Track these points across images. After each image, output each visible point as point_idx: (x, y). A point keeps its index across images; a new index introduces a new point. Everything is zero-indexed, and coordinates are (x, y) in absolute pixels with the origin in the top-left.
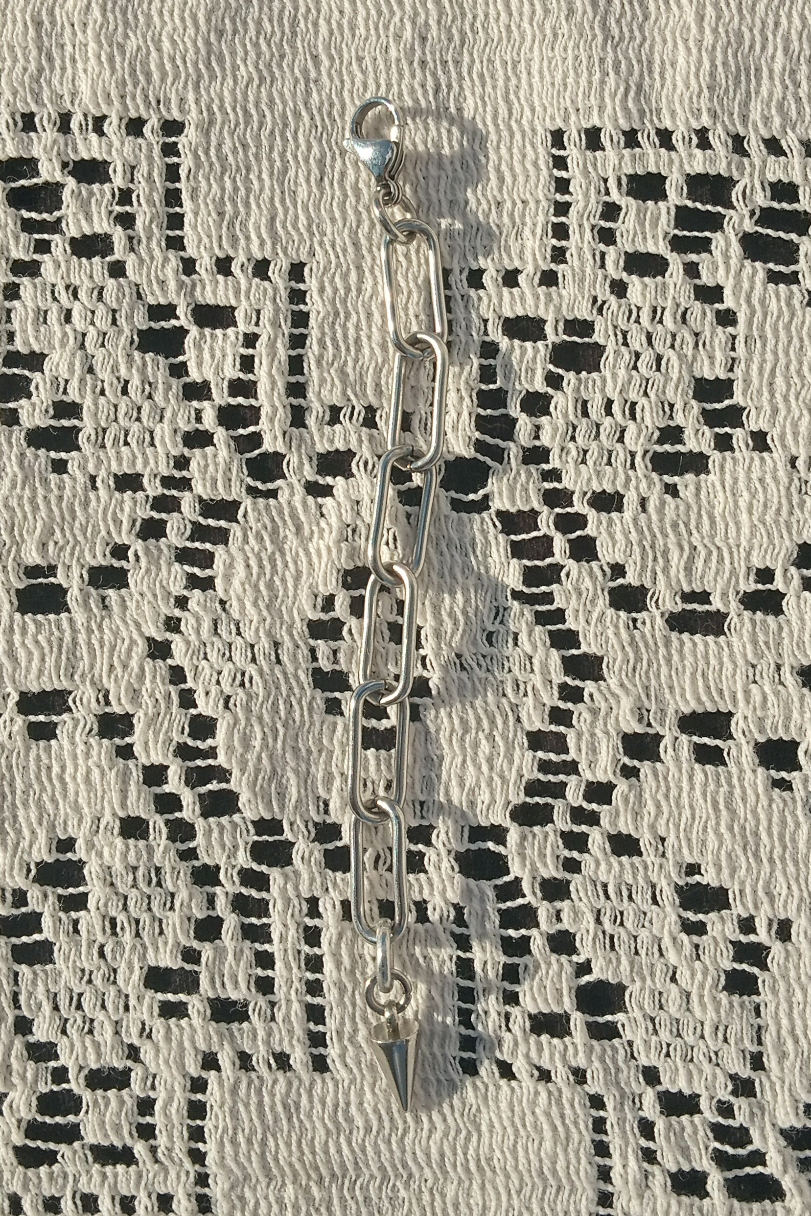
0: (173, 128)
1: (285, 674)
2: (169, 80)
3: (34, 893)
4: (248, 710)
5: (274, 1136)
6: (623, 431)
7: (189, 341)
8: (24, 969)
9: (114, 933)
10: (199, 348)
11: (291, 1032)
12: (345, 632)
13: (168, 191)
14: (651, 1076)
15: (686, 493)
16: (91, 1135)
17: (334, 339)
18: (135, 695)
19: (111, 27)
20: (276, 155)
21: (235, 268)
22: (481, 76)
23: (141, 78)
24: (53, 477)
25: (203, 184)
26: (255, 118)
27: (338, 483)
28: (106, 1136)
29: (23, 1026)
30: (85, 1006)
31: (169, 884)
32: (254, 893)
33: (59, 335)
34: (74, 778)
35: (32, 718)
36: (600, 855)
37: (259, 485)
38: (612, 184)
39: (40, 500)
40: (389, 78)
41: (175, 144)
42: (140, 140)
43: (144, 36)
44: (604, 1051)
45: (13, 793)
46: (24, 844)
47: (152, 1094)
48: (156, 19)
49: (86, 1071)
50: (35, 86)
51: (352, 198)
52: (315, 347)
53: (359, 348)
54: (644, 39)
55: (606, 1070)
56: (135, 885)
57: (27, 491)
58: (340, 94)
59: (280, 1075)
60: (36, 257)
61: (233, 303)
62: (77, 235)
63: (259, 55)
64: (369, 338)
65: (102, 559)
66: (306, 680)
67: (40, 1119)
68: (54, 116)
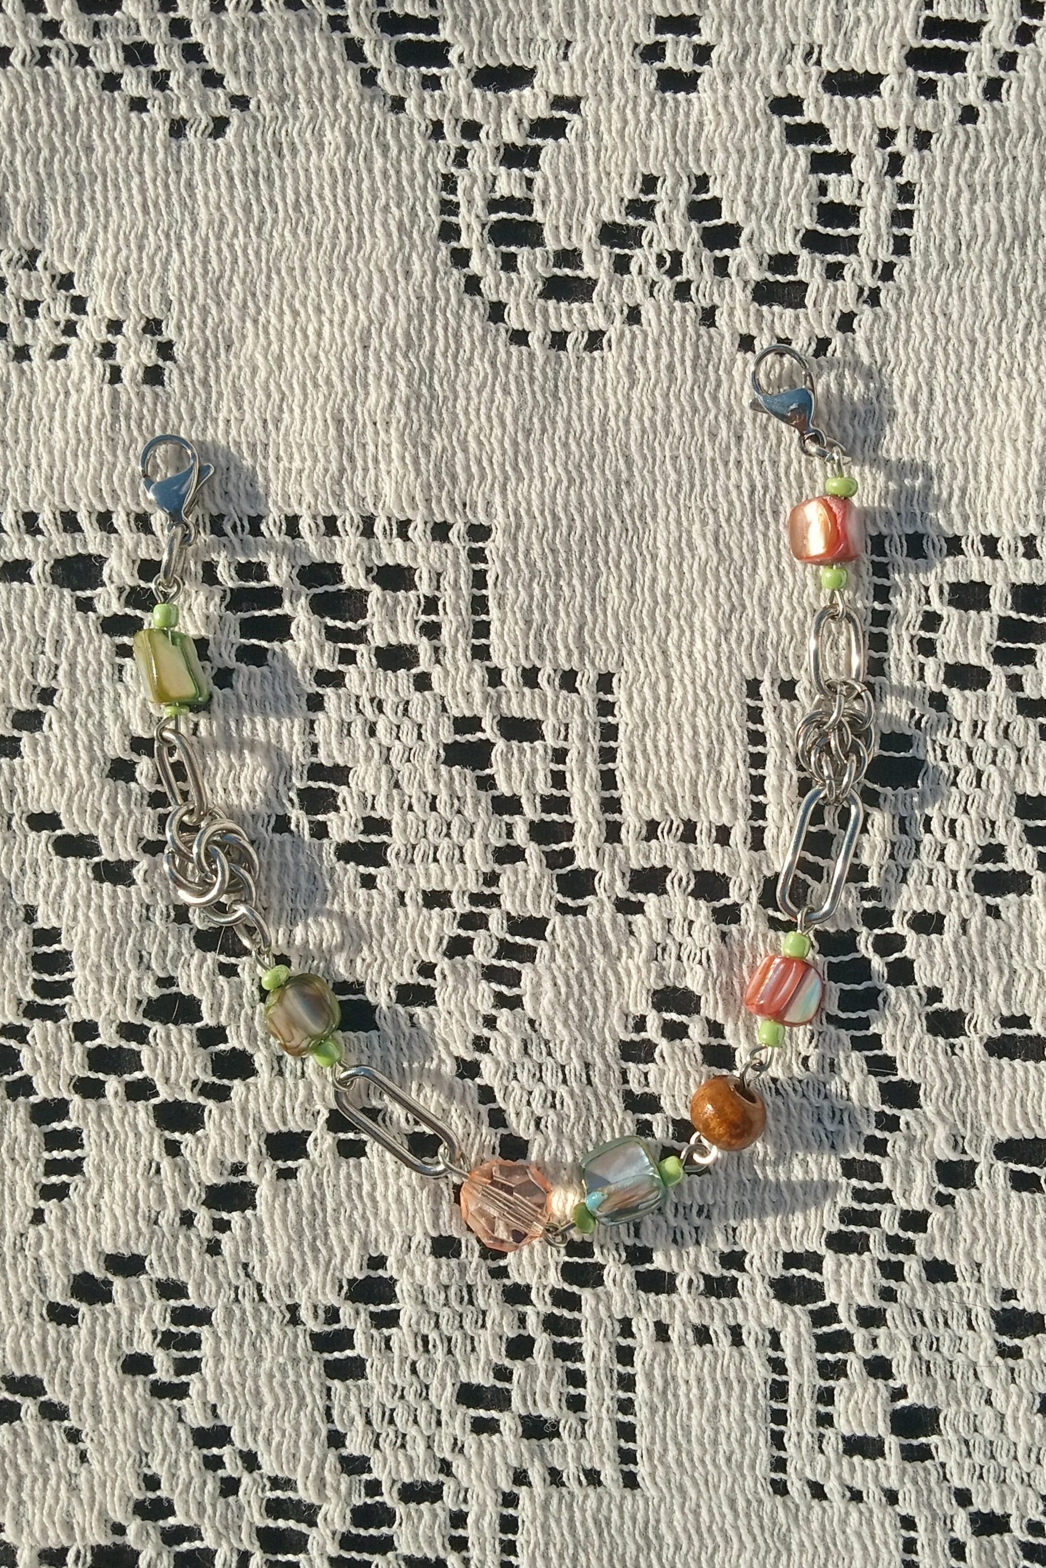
0: (479, 532)
1: (596, 1094)
2: (476, 482)
3: (346, 1310)
4: (559, 1131)
5: (585, 1551)
6: (943, 851)
7: (496, 755)
8: (336, 1384)
9: (427, 1351)
10: (506, 761)
11: (601, 1448)
12: (656, 1055)
13: (474, 597)
14: (963, 1497)
15: (1009, 915)
16: (405, 1545)
17: (644, 751)
19: (415, 426)
20: (586, 560)
21: (542, 679)
22: (799, 476)
23: (447, 481)
24: (362, 893)
25: (511, 591)
26: (564, 522)
27: (651, 901)
28: (419, 1548)
29: (336, 1439)
30: (397, 1420)
31: (481, 1302)
32: (566, 1314)
33: (363, 748)
34: (385, 1197)
35: (342, 1136)
36: (916, 1283)
37: (570, 902)
38: (933, 593)
40: (703, 478)
41: (482, 550)
42: (446, 546)
43: (450, 437)
44: (916, 1472)
45: (324, 1210)
46: (337, 1261)
47: (464, 1508)
48: (461, 417)
49: (398, 1485)
50: (336, 488)
51: (662, 606)
52: (626, 761)
53: (671, 760)
54: (970, 439)
55: (919, 1492)
56: (446, 1304)
58: (652, 495)
59: (590, 1490)
60: (341, 667)
61: (541, 716)
62: (382, 645)
63: (568, 455)
64: (681, 749)
65: (410, 977)
66: (618, 1103)
67: (354, 1531)
68: (357, 519)
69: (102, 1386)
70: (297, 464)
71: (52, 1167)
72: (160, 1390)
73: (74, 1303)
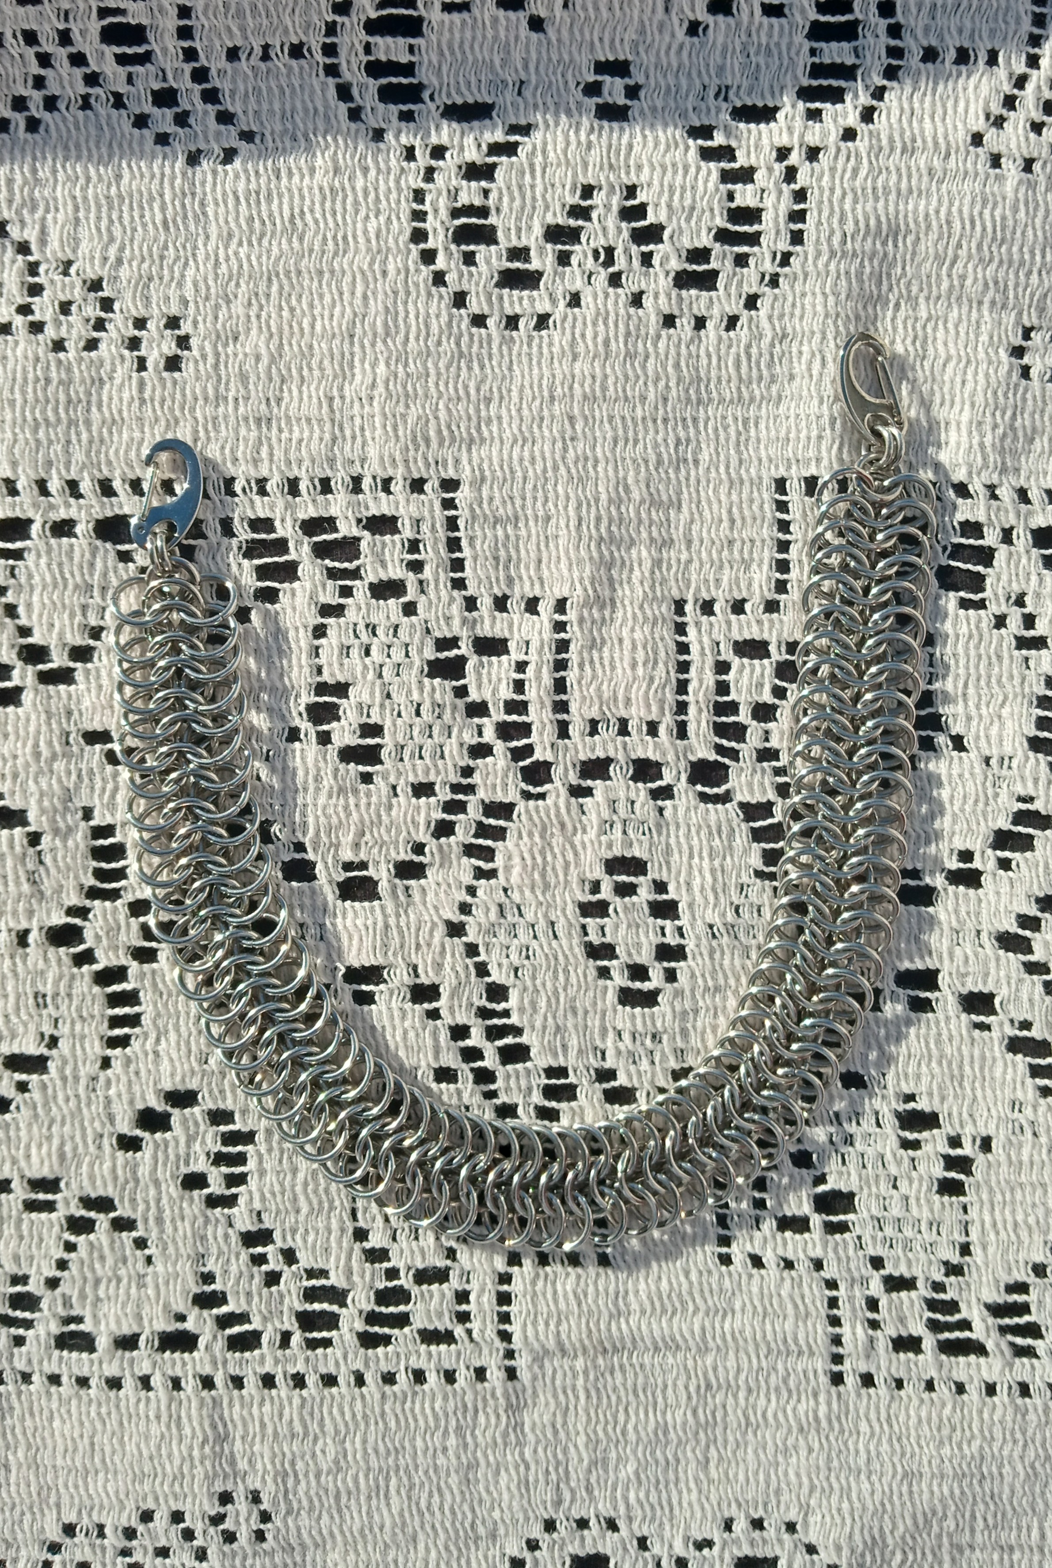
0: (450, 485)
1: (561, 947)
2: (446, 444)
4: (534, 978)
5: (566, 1318)
7: (469, 668)
10: (479, 675)
12: (611, 910)
13: (449, 539)
14: (876, 1263)
16: (419, 1321)
17: (591, 662)
18: (439, 966)
19: (394, 400)
20: (539, 505)
21: (510, 605)
22: (715, 430)
23: (422, 443)
24: (363, 787)
25: (479, 533)
26: (519, 474)
27: (598, 786)
28: (431, 1321)
29: (360, 1235)
33: (360, 666)
35: (356, 987)
37: (532, 790)
39: (352, 808)
40: (636, 433)
41: (453, 499)
42: (422, 497)
43: (423, 406)
44: (837, 1243)
47: (467, 1287)
48: (433, 390)
49: (414, 1271)
50: (330, 454)
52: (575, 669)
53: (612, 668)
55: (839, 1259)
57: (342, 801)
58: (593, 449)
59: (571, 1269)
60: (341, 601)
61: (507, 635)
62: (375, 580)
63: (521, 419)
64: (621, 659)
65: (405, 855)
66: (579, 952)
67: (377, 1309)
68: (348, 479)
69: (164, 1201)
70: (296, 435)
71: (115, 1022)
72: (213, 1202)
73: (138, 1132)
